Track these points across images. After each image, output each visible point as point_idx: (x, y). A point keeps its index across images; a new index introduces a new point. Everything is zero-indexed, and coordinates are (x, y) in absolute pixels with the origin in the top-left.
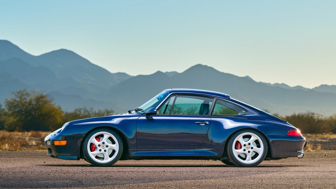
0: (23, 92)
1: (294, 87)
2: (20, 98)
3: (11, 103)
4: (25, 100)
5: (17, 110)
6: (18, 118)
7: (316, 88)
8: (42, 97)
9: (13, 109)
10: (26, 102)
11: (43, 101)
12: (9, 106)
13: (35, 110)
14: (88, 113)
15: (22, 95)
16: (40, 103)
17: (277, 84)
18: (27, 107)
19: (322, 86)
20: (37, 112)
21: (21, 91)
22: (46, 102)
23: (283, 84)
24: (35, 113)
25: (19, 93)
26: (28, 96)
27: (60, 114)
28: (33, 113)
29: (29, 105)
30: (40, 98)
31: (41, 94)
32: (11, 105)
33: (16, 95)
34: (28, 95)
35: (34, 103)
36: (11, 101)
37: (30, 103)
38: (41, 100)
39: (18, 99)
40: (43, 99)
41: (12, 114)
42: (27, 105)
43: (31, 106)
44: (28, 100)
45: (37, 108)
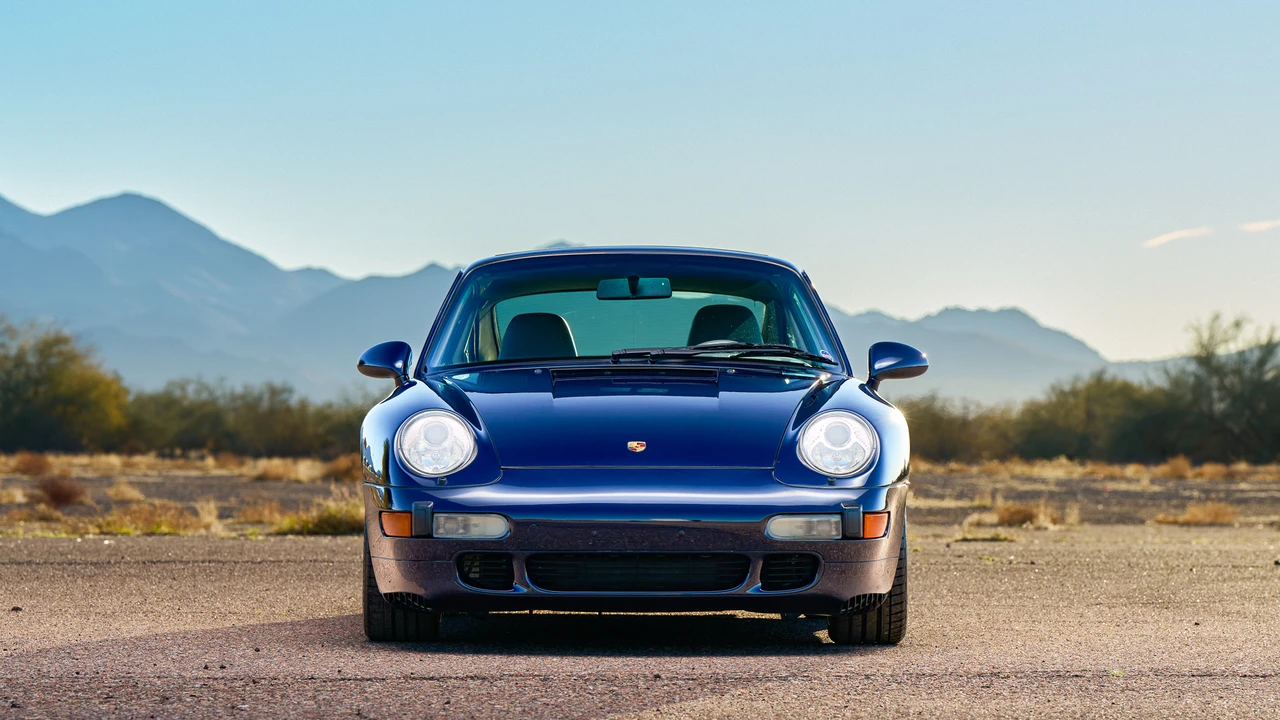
1: (860, 316)
7: (929, 317)
8: (60, 340)
11: (60, 353)
13: (37, 382)
14: (211, 393)
16: (54, 360)
18: (9, 374)
19: (947, 313)
20: (42, 389)
22: (72, 358)
24: (36, 393)
26: (12, 338)
27: (116, 396)
28: (31, 393)
29: (17, 366)
30: (51, 346)
31: (56, 332)
34: (11, 332)
35: (31, 360)
37: (20, 360)
38: (55, 350)
40: (62, 347)
42: (9, 365)
43: (23, 370)
44: (13, 351)
45: (43, 378)
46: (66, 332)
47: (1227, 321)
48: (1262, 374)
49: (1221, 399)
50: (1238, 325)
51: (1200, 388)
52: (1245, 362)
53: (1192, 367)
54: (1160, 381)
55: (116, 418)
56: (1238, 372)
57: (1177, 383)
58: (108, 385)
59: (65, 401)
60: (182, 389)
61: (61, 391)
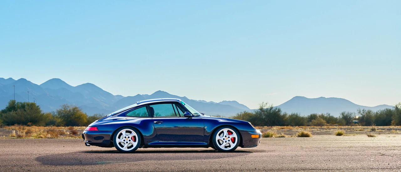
2: (64, 108)
4: (67, 110)
5: (62, 115)
6: (63, 119)
8: (76, 108)
9: (60, 114)
10: (67, 111)
11: (76, 110)
12: (58, 113)
15: (65, 107)
18: (68, 113)
20: (73, 116)
22: (78, 111)
25: (64, 106)
28: (71, 116)
30: (74, 109)
32: (59, 113)
33: (62, 107)
34: (68, 107)
36: (59, 110)
37: (70, 111)
39: (63, 109)
40: (76, 109)
41: (60, 117)
43: (70, 113)
44: (69, 109)
45: (73, 114)
46: (77, 106)
47: (265, 103)
48: (270, 112)
49: (264, 116)
50: (266, 104)
51: (260, 114)
52: (268, 110)
53: (259, 111)
54: (254, 113)
55: (85, 121)
56: (266, 111)
57: (257, 113)
58: (84, 115)
59: (77, 118)
60: (97, 116)
61: (76, 116)
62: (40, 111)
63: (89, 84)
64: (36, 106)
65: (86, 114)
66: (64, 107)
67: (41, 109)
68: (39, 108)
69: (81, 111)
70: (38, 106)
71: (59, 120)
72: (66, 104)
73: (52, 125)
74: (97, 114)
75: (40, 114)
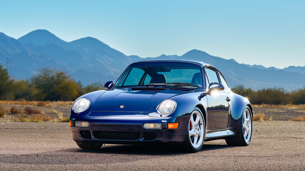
0: (47, 69)
1: (268, 68)
2: (45, 74)
3: (37, 78)
4: (48, 76)
5: (41, 84)
6: (42, 90)
7: (286, 68)
8: (62, 73)
9: (38, 83)
10: (49, 77)
11: (62, 77)
13: (57, 84)
15: (46, 71)
16: (61, 78)
17: (255, 65)
18: (50, 81)
19: (290, 67)
20: (58, 85)
21: (45, 69)
22: (65, 78)
23: (260, 66)
24: (56, 86)
25: (44, 70)
26: (51, 73)
27: (76, 87)
28: (55, 86)
29: (52, 79)
30: (60, 75)
31: (61, 71)
32: (37, 80)
33: (41, 72)
34: (50, 71)
35: (56, 78)
36: (37, 77)
37: (52, 78)
38: (61, 76)
39: (43, 75)
40: (63, 75)
42: (50, 79)
43: (53, 80)
44: (51, 76)
45: (58, 83)
46: (64, 71)
55: (75, 92)
58: (74, 84)
59: (64, 88)
60: (96, 85)
61: (63, 86)
62: (7, 78)
63: (89, 39)
64: (2, 69)
65: (80, 82)
66: (44, 72)
67: (9, 75)
68: (7, 73)
69: (69, 79)
70: (5, 70)
71: (35, 92)
72: (47, 68)
73: (23, 98)
74: (97, 83)
75: (7, 81)
